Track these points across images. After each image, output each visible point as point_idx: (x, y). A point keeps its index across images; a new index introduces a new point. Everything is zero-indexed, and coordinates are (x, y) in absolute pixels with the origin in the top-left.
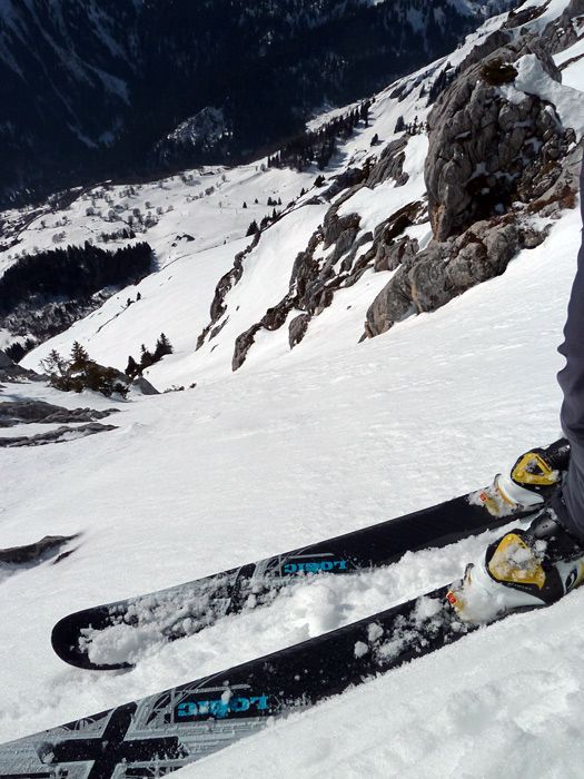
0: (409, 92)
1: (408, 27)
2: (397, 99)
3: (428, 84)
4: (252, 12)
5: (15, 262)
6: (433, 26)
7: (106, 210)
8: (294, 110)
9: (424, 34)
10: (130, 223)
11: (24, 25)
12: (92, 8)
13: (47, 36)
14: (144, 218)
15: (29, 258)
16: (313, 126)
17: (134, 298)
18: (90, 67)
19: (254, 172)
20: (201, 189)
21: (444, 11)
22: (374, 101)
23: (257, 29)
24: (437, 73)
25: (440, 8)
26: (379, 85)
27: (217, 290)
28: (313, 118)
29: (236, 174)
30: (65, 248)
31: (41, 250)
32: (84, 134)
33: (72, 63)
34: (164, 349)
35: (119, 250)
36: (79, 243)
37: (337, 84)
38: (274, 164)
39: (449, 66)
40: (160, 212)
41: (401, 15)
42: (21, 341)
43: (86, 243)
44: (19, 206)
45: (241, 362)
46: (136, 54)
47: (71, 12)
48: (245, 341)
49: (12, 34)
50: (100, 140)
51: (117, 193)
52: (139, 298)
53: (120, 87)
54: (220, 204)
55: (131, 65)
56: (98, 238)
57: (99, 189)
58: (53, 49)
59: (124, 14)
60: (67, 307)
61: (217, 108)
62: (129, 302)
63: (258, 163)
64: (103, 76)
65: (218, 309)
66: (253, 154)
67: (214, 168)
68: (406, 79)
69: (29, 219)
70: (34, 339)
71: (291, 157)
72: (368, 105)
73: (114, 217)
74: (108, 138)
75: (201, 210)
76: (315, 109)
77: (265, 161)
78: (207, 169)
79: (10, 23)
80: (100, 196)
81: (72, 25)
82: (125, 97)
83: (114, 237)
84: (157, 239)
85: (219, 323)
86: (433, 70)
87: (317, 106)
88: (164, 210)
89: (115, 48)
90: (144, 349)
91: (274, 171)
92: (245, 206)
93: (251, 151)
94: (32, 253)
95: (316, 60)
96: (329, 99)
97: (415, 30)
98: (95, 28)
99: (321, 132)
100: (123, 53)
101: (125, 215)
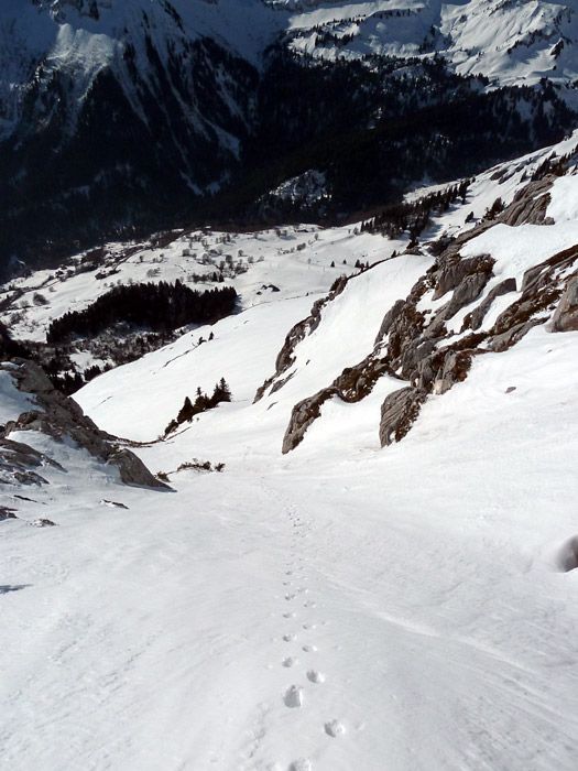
0: (511, 176)
1: (516, 116)
2: (497, 181)
3: (530, 170)
4: (366, 89)
5: (109, 290)
6: (540, 119)
7: (201, 252)
8: (394, 181)
9: (531, 124)
10: (221, 268)
11: (157, 80)
12: (220, 72)
13: (176, 92)
14: (235, 265)
15: (123, 288)
16: (411, 198)
17: (206, 337)
18: (209, 122)
19: (346, 234)
20: (294, 244)
21: (555, 105)
22: (474, 181)
23: (369, 104)
24: (541, 161)
25: (549, 102)
26: (480, 167)
27: (288, 338)
28: (411, 191)
29: (329, 235)
30: (157, 283)
31: (135, 281)
32: (193, 183)
33: (194, 118)
34: (222, 394)
35: (207, 291)
36: (170, 280)
37: (439, 161)
38: (368, 229)
39: (554, 156)
40: (251, 261)
41: (510, 105)
42: (101, 364)
43: (177, 280)
44: (123, 239)
45: (296, 441)
46: (253, 115)
47: (200, 73)
48: (308, 412)
49: (145, 87)
50: (207, 189)
51: (214, 239)
52: (211, 338)
53: (233, 144)
54: (310, 260)
55: (247, 125)
56: (189, 278)
57: (198, 233)
58: (178, 103)
59: (248, 80)
60: (149, 338)
61: (320, 172)
62: (201, 341)
63: (352, 227)
64: (219, 131)
65: (285, 360)
66: (348, 217)
67: (309, 227)
68: (508, 163)
69: (130, 252)
70: (113, 364)
71: (385, 224)
72: (468, 184)
73: (207, 260)
74: (214, 187)
75: (289, 263)
76: (414, 182)
77: (359, 225)
78: (303, 226)
79: (145, 77)
80: (197, 239)
81: (199, 84)
82: (237, 153)
83: (204, 279)
84: (244, 286)
85: (283, 376)
86: (537, 157)
87: (416, 180)
88: (256, 259)
89: (234, 108)
90: (199, 392)
91: (366, 235)
92: (333, 265)
93: (346, 215)
94: (127, 285)
95: (420, 138)
96: (429, 175)
97: (523, 120)
98: (220, 90)
99: (418, 204)
100: (241, 114)
101: (219, 260)
